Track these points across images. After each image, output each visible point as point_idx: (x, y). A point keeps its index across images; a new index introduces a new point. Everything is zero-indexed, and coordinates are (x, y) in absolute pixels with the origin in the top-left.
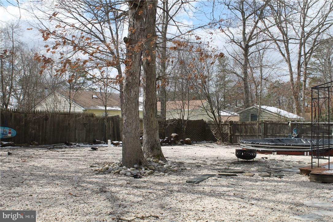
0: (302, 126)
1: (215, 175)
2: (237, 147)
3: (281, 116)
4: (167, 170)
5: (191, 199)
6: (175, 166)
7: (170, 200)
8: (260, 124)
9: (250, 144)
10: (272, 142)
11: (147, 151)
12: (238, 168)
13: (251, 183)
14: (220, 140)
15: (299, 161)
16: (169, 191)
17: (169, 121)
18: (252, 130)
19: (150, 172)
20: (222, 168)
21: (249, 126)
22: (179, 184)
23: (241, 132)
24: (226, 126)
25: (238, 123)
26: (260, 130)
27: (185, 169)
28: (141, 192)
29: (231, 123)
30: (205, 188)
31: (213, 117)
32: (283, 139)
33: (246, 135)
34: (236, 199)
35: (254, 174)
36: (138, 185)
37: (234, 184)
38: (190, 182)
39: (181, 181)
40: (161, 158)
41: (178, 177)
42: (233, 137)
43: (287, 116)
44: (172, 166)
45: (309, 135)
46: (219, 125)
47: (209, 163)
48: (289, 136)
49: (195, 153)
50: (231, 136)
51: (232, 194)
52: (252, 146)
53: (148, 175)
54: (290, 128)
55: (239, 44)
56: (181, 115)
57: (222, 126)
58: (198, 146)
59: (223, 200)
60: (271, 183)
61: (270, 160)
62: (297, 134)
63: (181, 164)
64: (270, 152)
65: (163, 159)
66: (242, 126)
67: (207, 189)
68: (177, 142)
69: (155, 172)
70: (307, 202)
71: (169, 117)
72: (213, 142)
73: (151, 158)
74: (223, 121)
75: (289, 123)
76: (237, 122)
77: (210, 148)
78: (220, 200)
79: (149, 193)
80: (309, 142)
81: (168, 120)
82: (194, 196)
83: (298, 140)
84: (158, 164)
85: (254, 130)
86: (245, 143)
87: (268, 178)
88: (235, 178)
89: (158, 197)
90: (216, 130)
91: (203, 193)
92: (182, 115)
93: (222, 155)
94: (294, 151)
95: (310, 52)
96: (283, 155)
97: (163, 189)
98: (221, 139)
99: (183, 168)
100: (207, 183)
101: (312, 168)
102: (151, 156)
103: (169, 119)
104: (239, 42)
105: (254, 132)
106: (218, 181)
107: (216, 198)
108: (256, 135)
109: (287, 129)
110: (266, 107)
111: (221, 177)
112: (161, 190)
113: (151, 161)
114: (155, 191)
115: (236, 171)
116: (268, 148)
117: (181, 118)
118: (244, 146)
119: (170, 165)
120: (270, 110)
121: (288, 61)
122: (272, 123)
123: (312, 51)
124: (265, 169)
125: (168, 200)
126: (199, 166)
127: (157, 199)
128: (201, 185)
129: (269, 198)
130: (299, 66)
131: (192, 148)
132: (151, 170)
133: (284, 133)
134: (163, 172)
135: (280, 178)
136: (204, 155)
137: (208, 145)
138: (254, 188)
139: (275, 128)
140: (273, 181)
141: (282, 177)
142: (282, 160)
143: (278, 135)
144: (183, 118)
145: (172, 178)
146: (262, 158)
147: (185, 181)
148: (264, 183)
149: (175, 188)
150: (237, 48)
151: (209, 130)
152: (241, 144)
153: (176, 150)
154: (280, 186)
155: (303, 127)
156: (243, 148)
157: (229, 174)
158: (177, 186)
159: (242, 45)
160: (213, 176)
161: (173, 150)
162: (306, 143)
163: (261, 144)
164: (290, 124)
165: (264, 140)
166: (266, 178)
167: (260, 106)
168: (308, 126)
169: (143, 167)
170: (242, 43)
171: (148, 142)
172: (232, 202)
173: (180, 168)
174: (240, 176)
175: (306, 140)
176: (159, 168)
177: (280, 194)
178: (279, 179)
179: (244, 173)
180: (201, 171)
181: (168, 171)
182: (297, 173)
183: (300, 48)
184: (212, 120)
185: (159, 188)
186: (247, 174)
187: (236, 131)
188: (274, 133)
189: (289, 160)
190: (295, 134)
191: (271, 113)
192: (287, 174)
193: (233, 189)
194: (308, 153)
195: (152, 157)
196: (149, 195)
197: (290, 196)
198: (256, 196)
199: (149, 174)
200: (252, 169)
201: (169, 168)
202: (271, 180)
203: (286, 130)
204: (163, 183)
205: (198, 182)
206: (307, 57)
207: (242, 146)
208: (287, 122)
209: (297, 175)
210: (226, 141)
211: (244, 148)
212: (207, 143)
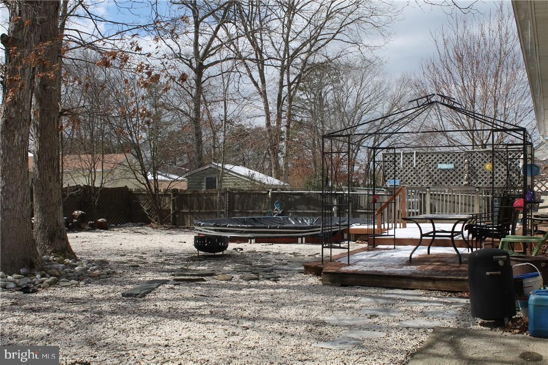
0: (288, 197)
1: (169, 281)
2: (185, 232)
3: (255, 181)
4: (82, 275)
5: (138, 326)
6: (95, 267)
7: (102, 330)
8: (223, 194)
9: (211, 226)
10: (244, 222)
11: (42, 244)
12: (203, 268)
13: (231, 292)
14: (156, 221)
15: (294, 253)
16: (95, 313)
17: (69, 189)
18: (210, 204)
19: (51, 281)
20: (175, 268)
21: (205, 197)
22: (109, 299)
23: (191, 207)
24: (167, 199)
25: (186, 193)
26: (223, 203)
27: (113, 272)
28: (43, 318)
29: (175, 191)
30: (158, 304)
31: (145, 182)
32: (260, 218)
33: (200, 212)
34: (217, 320)
35: (233, 277)
36: (33, 305)
37: (205, 295)
38: (128, 295)
39: (112, 295)
40: (67, 254)
41: (105, 288)
42: (177, 216)
43: (265, 181)
44: (90, 268)
45: (298, 211)
46: (154, 195)
47: (151, 260)
48: (269, 212)
49: (121, 244)
50: (174, 214)
51: (207, 312)
52: (215, 230)
53: (49, 286)
54: (270, 201)
55: (188, 62)
56: (90, 179)
57: (160, 197)
58: (120, 232)
59: (196, 325)
60: (264, 290)
61: (248, 252)
62: (281, 210)
63: (103, 263)
64: (245, 240)
65: (72, 256)
66: (192, 198)
67: (162, 306)
68: (83, 225)
69: (61, 280)
70: (329, 318)
71: (69, 182)
72: (145, 225)
73: (50, 255)
74: (162, 188)
75: (269, 192)
76: (185, 191)
77: (142, 234)
78: (189, 324)
79: (60, 319)
80: (300, 222)
81: (66, 188)
82: (145, 321)
83: (283, 219)
84: (63, 265)
85: (212, 203)
86: (203, 225)
87: (256, 282)
88: (204, 284)
89: (78, 326)
90: (150, 203)
91: (157, 313)
92: (92, 179)
93: (167, 246)
94: (282, 237)
95: (296, 81)
96: (265, 244)
97: (84, 311)
98: (159, 219)
99: (109, 271)
100: (160, 296)
101: (323, 264)
102: (49, 251)
103: (69, 185)
104: (189, 59)
105: (213, 207)
106: (177, 291)
107: (181, 320)
108: (216, 212)
109: (265, 202)
110: (232, 166)
111: (179, 284)
112: (79, 312)
113: (50, 261)
114: (70, 315)
115: (201, 272)
116: (241, 232)
117: (90, 185)
118: (201, 231)
119: (85, 266)
120: (238, 172)
121: (264, 94)
122: (241, 193)
123: (300, 80)
124: (247, 267)
125: (97, 329)
126: (135, 267)
127: (77, 329)
128: (149, 300)
129: (270, 316)
130: (280, 103)
131: (112, 234)
132: (52, 278)
133: (260, 208)
134: (75, 280)
135: (274, 281)
136: (135, 246)
137: (137, 229)
138: (239, 300)
139: (246, 201)
140: (265, 287)
141: (278, 280)
142: (267, 252)
143: (251, 211)
144: (94, 185)
145: (95, 290)
146: (235, 249)
147: (119, 293)
148: (253, 291)
149: (105, 307)
150: (184, 68)
151: (138, 204)
152: (196, 228)
153: (84, 240)
154: (280, 294)
155: (290, 199)
156: (199, 234)
157: (192, 278)
158: (107, 304)
159: (193, 65)
160: (164, 282)
161: (78, 240)
162: (296, 223)
163: (229, 227)
164: (270, 194)
165: (232, 219)
166: (253, 283)
167: (223, 166)
168: (297, 197)
169: (38, 271)
170: (194, 61)
171: (43, 227)
172: (211, 325)
173: (105, 271)
174: (209, 280)
175: (296, 220)
176: (66, 273)
177: (284, 308)
178: (274, 284)
179: (215, 275)
180: (142, 275)
181: (85, 277)
182: (300, 273)
183: (282, 74)
184: (143, 187)
185: (75, 308)
186: (221, 277)
187: (184, 205)
188: (245, 208)
189: (278, 252)
190: (277, 209)
191: (239, 176)
192: (284, 274)
193: (206, 304)
194: (304, 239)
195: (51, 253)
196: (60, 322)
197: (300, 311)
198: (247, 313)
199: (51, 284)
200: (226, 268)
201: (86, 273)
202: (261, 285)
203: (263, 205)
204: (79, 299)
205: (144, 295)
206: (293, 89)
207: (197, 230)
208: (266, 191)
209: (299, 275)
210: (167, 222)
211: (201, 234)
212: (134, 226)
